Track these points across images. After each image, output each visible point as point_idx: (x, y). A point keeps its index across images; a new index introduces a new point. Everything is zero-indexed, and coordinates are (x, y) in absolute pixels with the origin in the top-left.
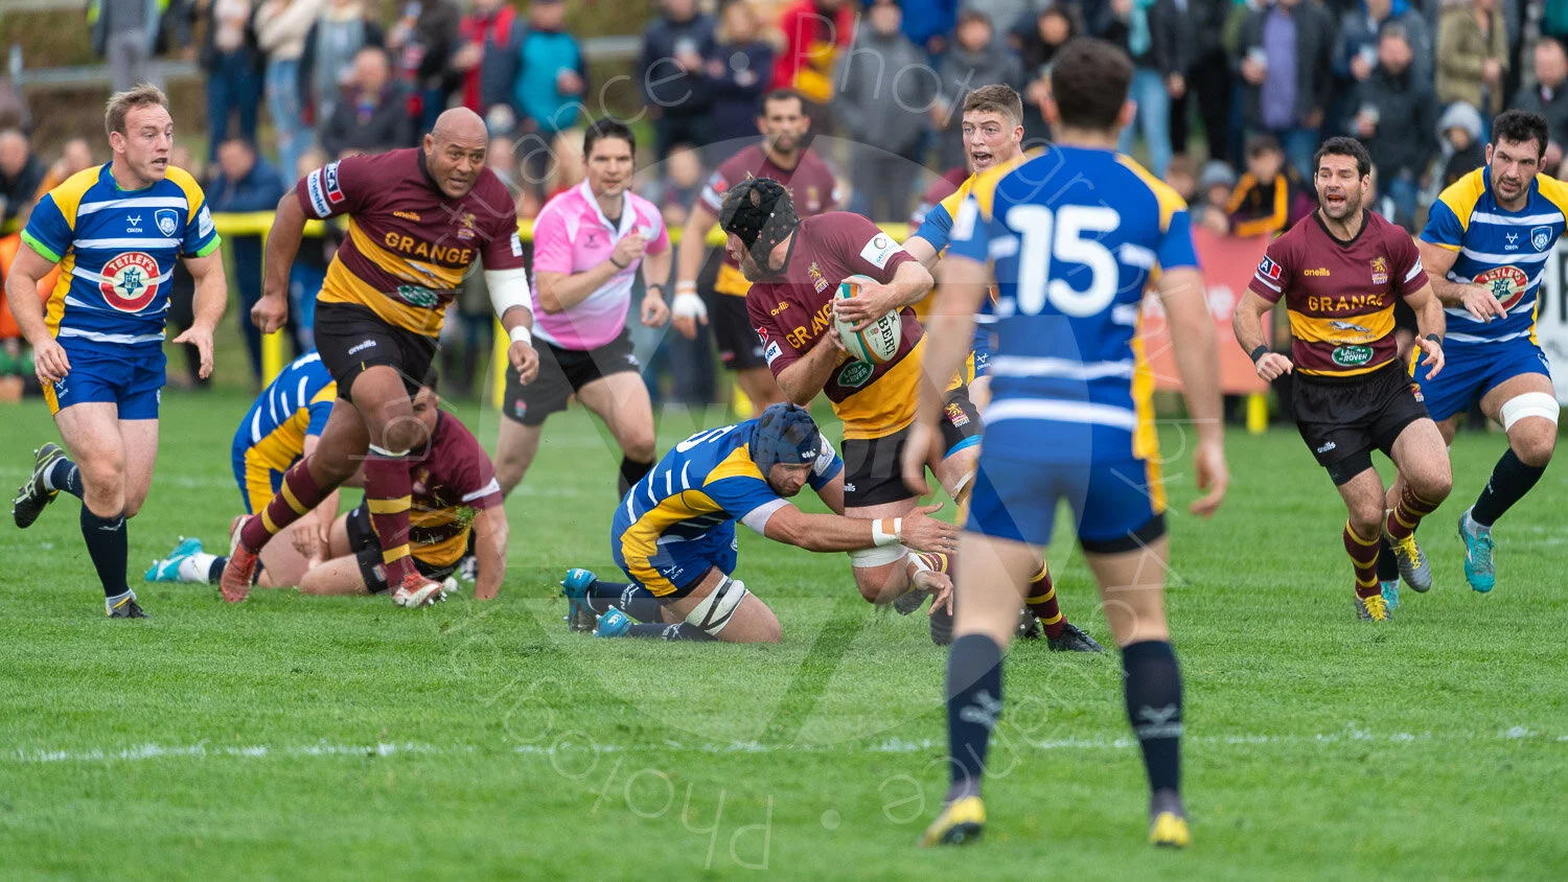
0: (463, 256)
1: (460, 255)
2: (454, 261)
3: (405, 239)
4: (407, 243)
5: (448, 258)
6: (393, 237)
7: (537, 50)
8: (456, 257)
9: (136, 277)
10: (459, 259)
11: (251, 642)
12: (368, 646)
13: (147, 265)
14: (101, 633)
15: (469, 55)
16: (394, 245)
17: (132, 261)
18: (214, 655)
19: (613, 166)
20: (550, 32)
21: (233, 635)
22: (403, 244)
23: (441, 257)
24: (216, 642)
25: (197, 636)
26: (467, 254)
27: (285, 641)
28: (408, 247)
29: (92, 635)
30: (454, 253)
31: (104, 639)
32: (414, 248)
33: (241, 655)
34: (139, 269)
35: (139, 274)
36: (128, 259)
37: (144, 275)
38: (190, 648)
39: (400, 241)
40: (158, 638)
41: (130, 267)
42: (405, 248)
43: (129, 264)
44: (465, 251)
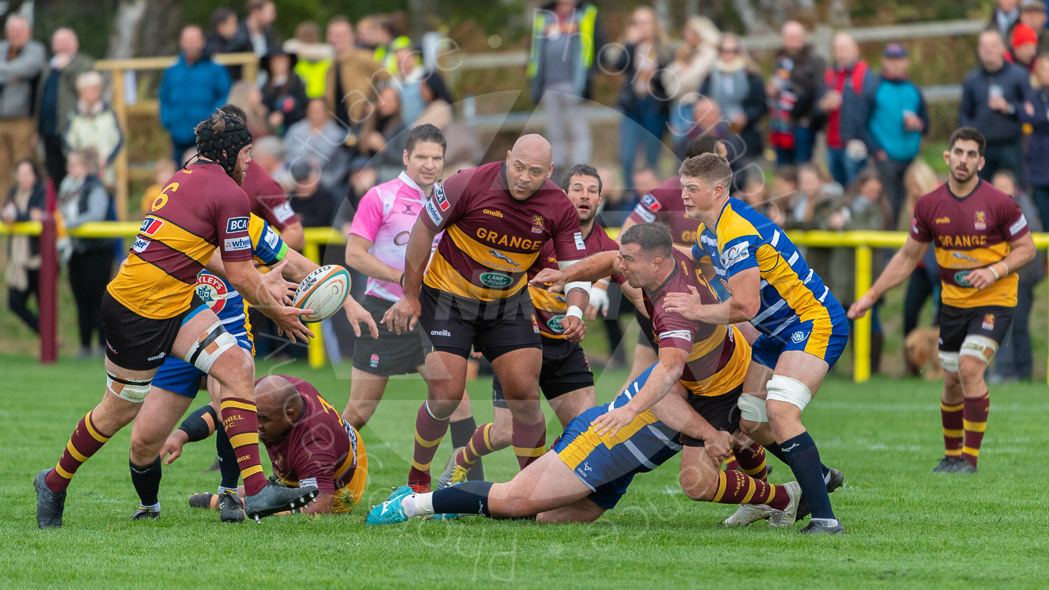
0: (534, 245)
1: (532, 245)
2: (526, 248)
3: (491, 233)
4: (493, 236)
5: (523, 246)
6: (482, 231)
7: (886, 95)
8: (529, 246)
9: (208, 293)
10: (531, 247)
11: (662, 569)
12: (756, 572)
13: (217, 285)
14: (542, 564)
15: (831, 100)
16: (483, 237)
17: (204, 281)
18: (634, 581)
19: (430, 164)
20: (896, 81)
21: (648, 564)
22: (490, 236)
23: (517, 246)
24: (634, 570)
25: (619, 565)
26: (537, 244)
27: (690, 569)
28: (493, 238)
29: (536, 565)
30: (527, 243)
31: (545, 569)
32: (497, 240)
33: (655, 581)
34: (209, 287)
35: (210, 291)
36: (202, 280)
37: (214, 291)
38: (614, 575)
39: (487, 234)
40: (588, 568)
41: (204, 285)
42: (491, 239)
43: (202, 283)
44: (536, 242)
